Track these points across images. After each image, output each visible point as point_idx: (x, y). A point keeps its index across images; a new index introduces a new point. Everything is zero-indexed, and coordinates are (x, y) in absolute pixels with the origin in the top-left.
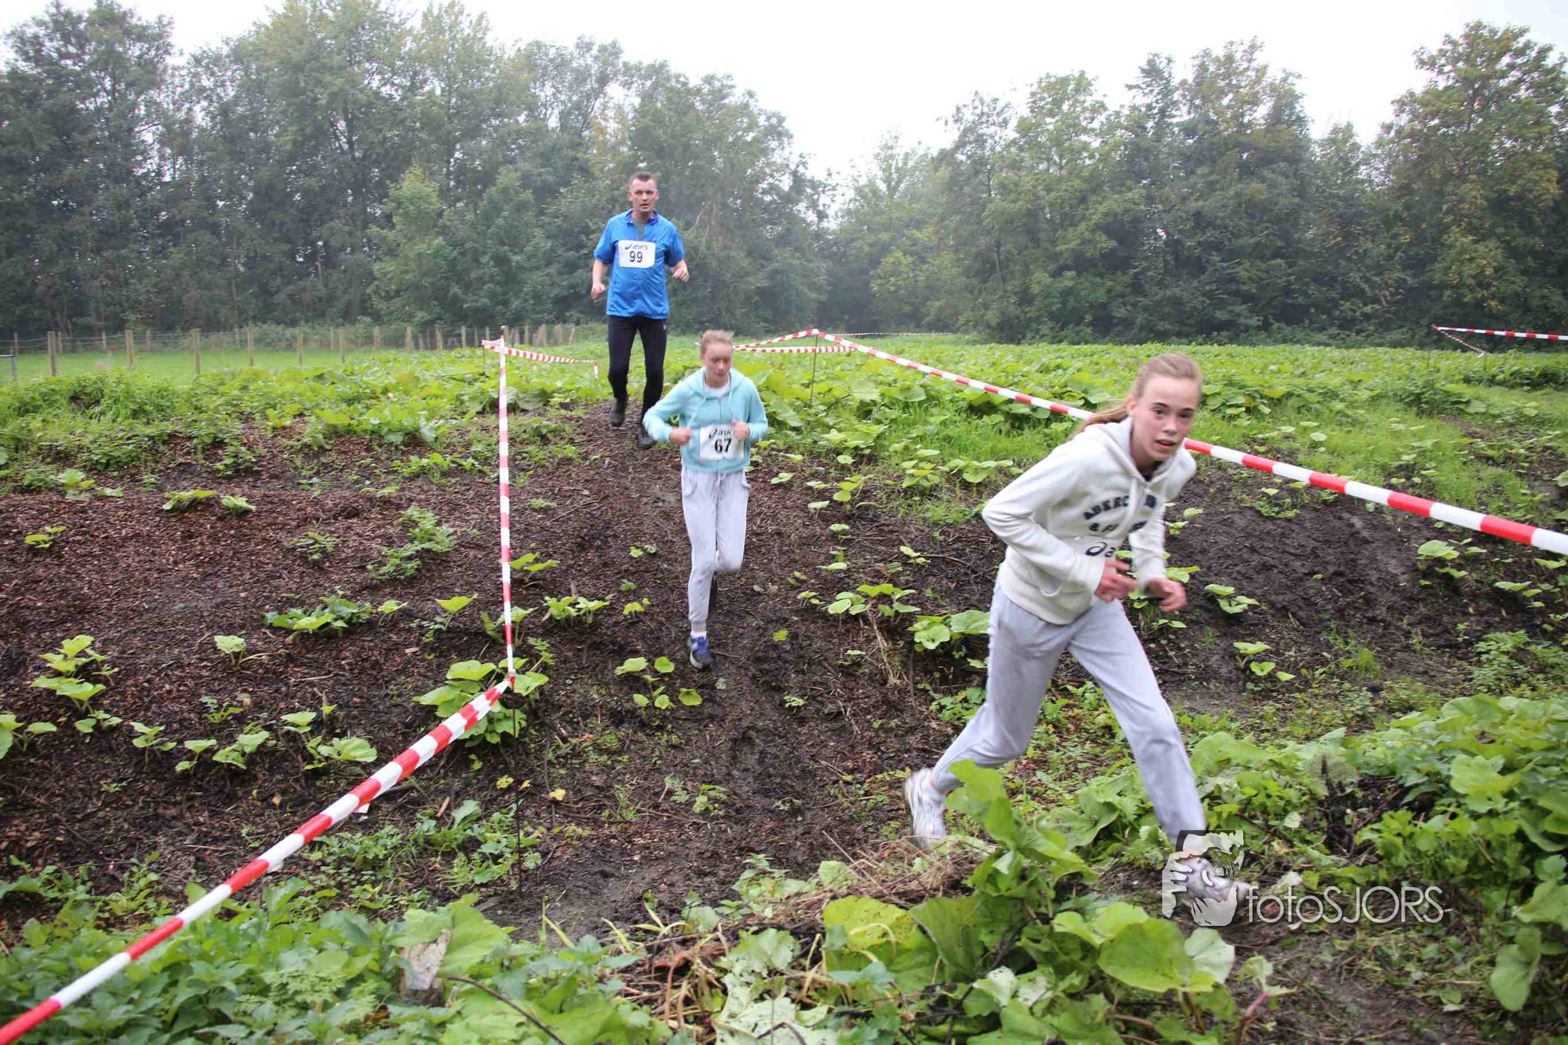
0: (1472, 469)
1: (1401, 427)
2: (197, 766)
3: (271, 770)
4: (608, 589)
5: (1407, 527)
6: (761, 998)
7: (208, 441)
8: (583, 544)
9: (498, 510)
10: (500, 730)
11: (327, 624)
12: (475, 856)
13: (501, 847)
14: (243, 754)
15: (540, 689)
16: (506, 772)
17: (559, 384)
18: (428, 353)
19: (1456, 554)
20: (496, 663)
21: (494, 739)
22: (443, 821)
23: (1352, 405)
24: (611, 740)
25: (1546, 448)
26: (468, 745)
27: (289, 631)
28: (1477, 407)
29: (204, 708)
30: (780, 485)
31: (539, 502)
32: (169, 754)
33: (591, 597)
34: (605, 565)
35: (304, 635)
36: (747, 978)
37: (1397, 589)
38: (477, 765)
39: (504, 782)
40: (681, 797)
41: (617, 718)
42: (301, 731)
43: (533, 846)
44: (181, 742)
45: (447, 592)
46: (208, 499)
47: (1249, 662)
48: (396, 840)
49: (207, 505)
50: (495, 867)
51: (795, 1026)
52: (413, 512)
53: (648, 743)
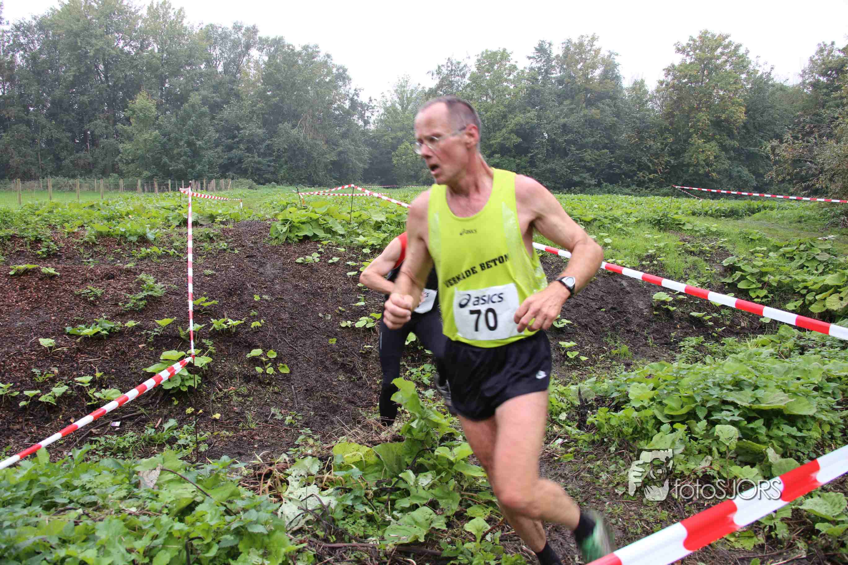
0: (682, 258)
1: (650, 236)
2: (30, 404)
3: (69, 406)
4: (243, 316)
5: (649, 286)
6: (304, 486)
7: (33, 239)
8: (230, 293)
9: (187, 276)
10: (187, 384)
11: (99, 332)
12: (175, 446)
13: (187, 441)
14: (55, 397)
15: (208, 364)
16: (191, 405)
17: (220, 211)
18: (150, 194)
19: (671, 299)
20: (186, 352)
21: (185, 389)
22: (157, 430)
23: (626, 225)
24: (244, 390)
25: (720, 247)
26: (171, 392)
27: (78, 336)
28: (688, 227)
29: (34, 374)
30: (333, 264)
31: (209, 272)
32: (15, 398)
33: (235, 319)
34: (242, 303)
35: (86, 338)
36: (298, 478)
37: (642, 316)
38: (176, 403)
39: (189, 410)
40: (280, 417)
41: (247, 379)
42: (85, 385)
43: (204, 441)
44: (22, 392)
45: (161, 317)
46: (34, 269)
47: (566, 352)
48: (134, 439)
49: (33, 272)
50: (184, 451)
51: (319, 496)
52: (143, 276)
53: (263, 391)
